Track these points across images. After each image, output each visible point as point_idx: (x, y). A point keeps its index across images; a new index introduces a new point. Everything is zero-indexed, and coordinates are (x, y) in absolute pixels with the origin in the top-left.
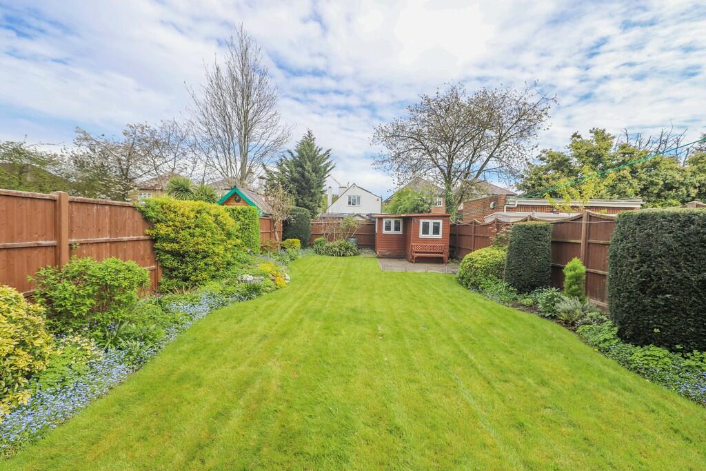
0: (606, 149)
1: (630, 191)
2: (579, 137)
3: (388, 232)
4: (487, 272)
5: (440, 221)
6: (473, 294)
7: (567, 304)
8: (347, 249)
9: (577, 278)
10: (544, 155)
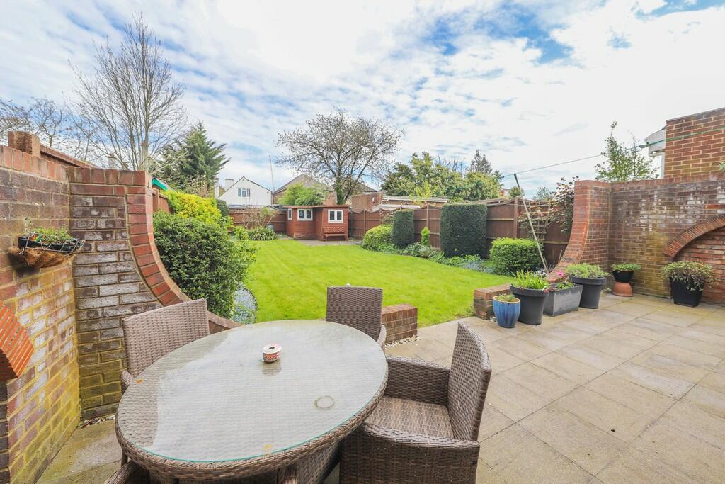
0: (430, 166)
1: (442, 192)
2: (416, 156)
3: (302, 219)
4: (382, 240)
5: (342, 211)
6: (375, 254)
7: (424, 249)
8: (268, 234)
9: (427, 236)
10: (397, 166)
